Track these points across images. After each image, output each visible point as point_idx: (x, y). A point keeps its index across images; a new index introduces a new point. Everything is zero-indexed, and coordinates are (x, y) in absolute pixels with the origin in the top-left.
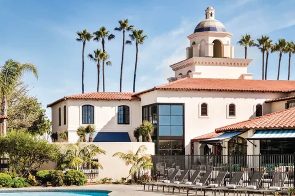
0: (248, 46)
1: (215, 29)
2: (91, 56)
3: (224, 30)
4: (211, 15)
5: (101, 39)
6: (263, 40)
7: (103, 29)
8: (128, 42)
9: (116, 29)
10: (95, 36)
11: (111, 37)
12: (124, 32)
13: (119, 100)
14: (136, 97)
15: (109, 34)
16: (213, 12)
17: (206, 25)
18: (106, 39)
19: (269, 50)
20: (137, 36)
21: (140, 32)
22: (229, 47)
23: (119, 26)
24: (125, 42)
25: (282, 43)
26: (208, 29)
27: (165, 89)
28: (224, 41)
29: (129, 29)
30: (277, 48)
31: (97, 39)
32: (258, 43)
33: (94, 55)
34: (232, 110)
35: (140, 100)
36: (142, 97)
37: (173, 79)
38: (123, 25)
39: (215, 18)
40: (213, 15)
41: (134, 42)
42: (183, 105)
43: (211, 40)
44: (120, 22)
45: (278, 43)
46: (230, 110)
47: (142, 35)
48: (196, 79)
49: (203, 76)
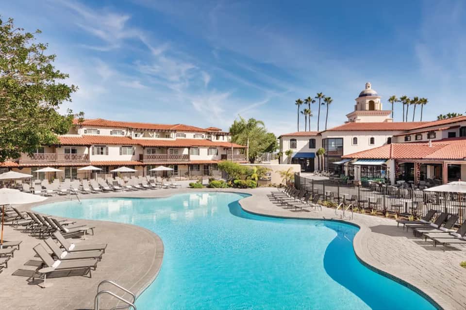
0: (394, 101)
1: (370, 95)
2: (302, 112)
3: (376, 95)
4: (369, 87)
5: (308, 103)
6: (403, 99)
7: (309, 98)
8: (323, 104)
9: (316, 97)
10: (305, 102)
11: (314, 102)
12: (320, 99)
13: (310, 136)
14: (320, 134)
15: (312, 100)
16: (370, 85)
17: (365, 93)
18: (311, 103)
19: (409, 103)
20: (328, 100)
21: (330, 98)
22: (379, 104)
23: (317, 96)
24: (321, 104)
25: (416, 99)
26: (366, 95)
27: (335, 130)
28: (376, 101)
29: (322, 97)
30: (412, 102)
31: (306, 103)
32: (400, 100)
33: (304, 112)
34: (372, 141)
35: (321, 135)
36: (322, 134)
37: (346, 122)
38: (319, 95)
39: (372, 88)
40: (370, 87)
41: (326, 104)
42: (342, 139)
43: (368, 101)
44: (318, 94)
45: (413, 99)
46: (371, 141)
47: (330, 100)
48: (358, 123)
49: (361, 121)
